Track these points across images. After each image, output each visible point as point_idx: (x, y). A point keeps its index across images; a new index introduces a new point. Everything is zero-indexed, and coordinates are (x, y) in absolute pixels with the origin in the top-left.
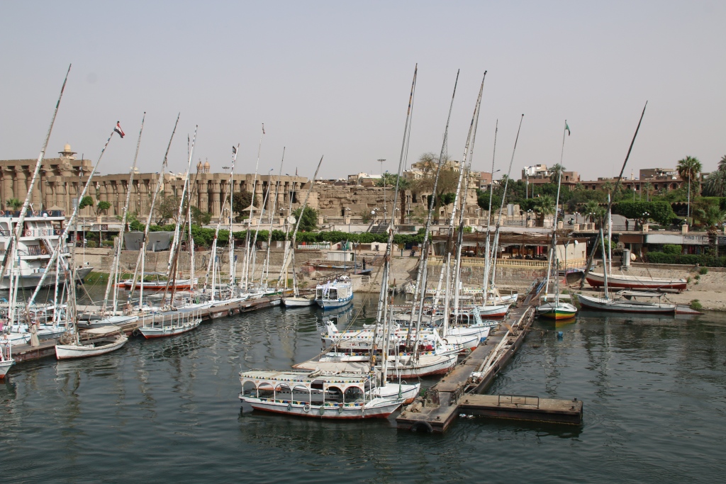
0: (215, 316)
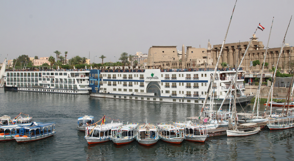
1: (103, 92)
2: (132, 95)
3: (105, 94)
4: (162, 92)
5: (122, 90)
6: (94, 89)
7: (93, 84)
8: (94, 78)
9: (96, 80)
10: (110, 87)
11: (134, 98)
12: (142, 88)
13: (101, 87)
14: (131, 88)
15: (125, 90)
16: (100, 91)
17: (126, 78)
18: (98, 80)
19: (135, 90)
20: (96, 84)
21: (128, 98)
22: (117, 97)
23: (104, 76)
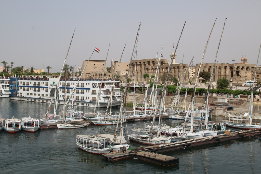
0: (136, 120)
1: (19, 96)
2: (40, 98)
3: (21, 97)
4: (60, 97)
5: (33, 94)
6: (13, 93)
7: (12, 89)
8: (13, 85)
9: (15, 86)
10: (24, 91)
11: (41, 101)
12: (47, 93)
13: (18, 92)
14: (39, 93)
15: (35, 94)
16: (17, 95)
17: (36, 85)
18: (16, 86)
19: (42, 94)
20: (14, 89)
21: (37, 101)
22: (30, 100)
23: (20, 83)
